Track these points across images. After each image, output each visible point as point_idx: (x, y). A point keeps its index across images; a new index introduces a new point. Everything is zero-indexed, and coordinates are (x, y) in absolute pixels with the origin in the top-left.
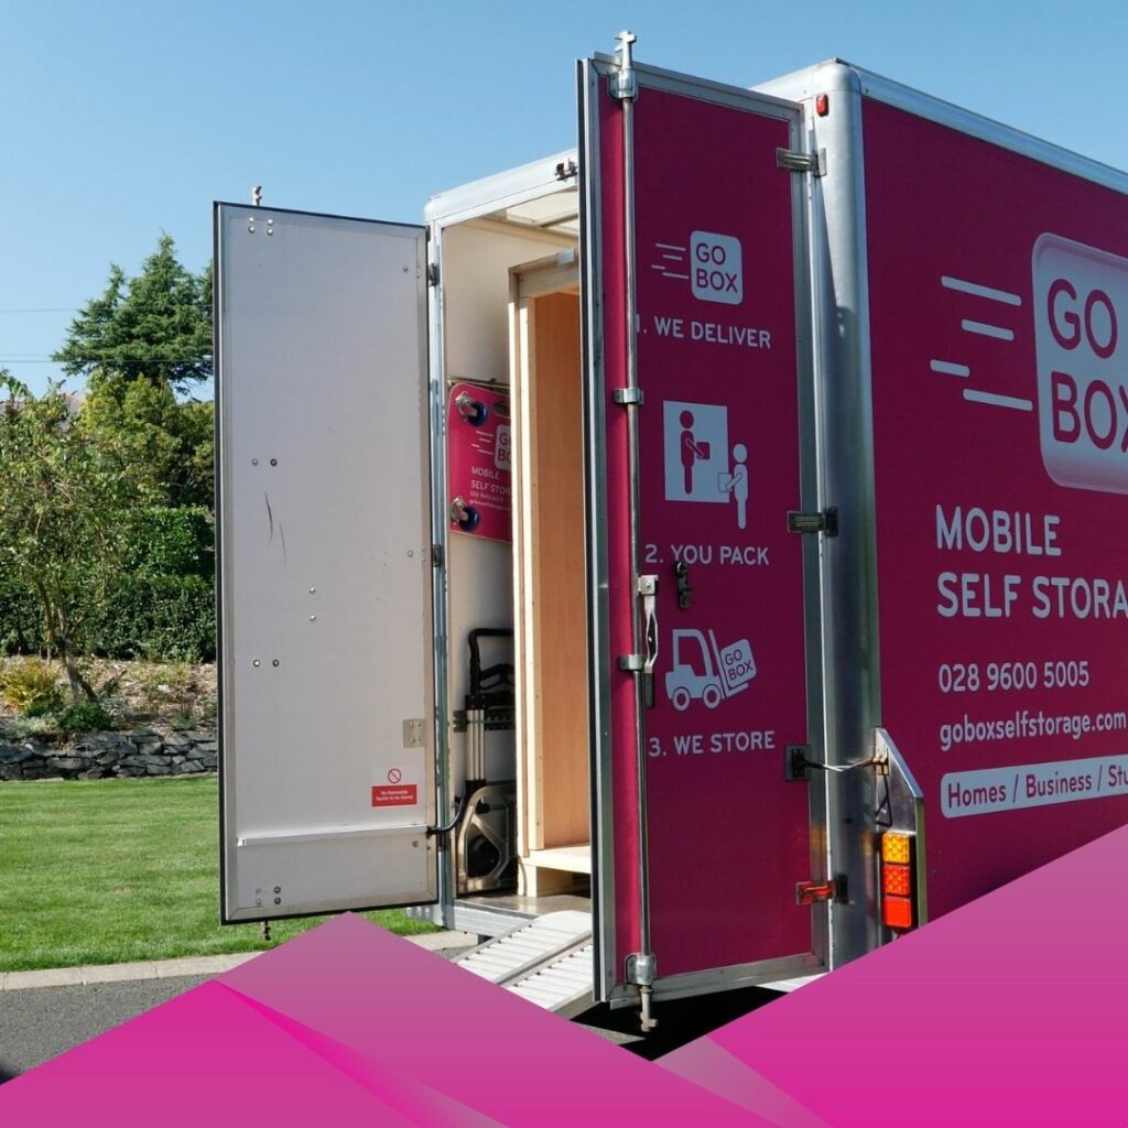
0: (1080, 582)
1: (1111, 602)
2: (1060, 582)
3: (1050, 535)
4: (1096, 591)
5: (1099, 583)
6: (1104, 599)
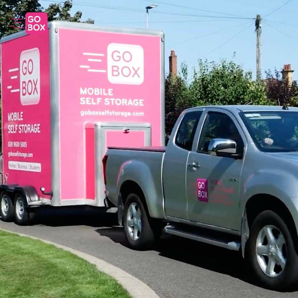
0: (26, 125)
1: (31, 129)
2: (23, 125)
3: (21, 116)
4: (28, 127)
5: (29, 125)
6: (29, 129)
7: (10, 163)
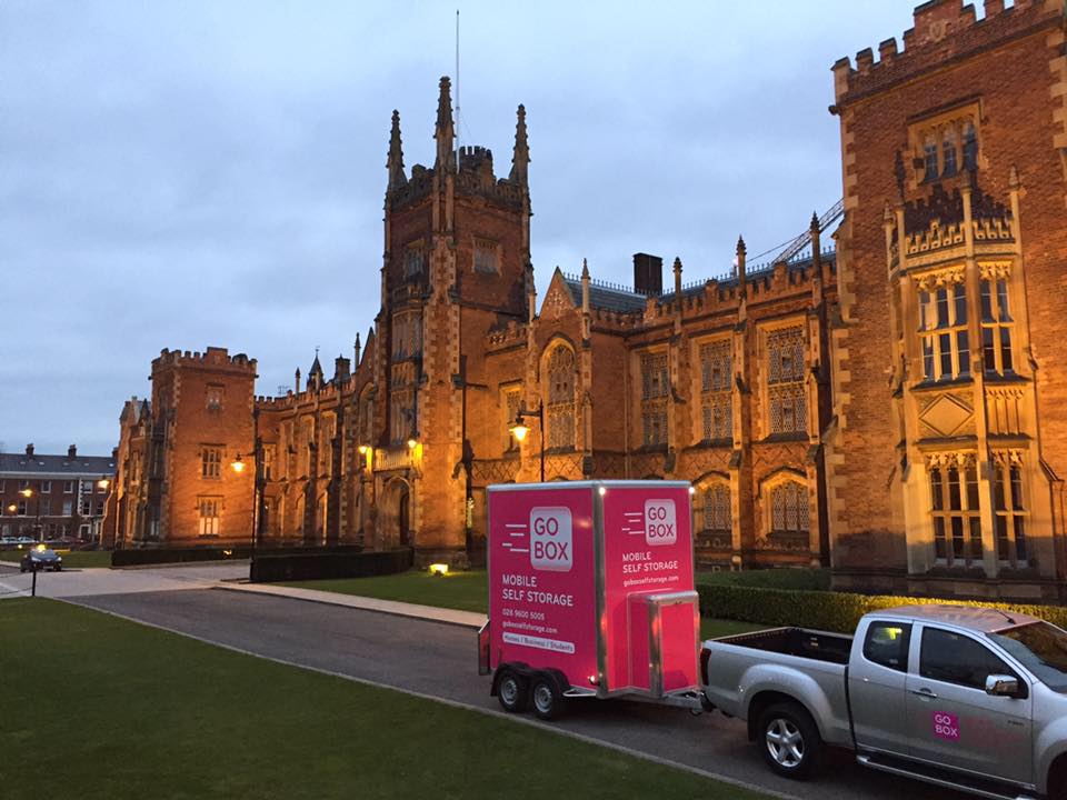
7: (505, 634)
